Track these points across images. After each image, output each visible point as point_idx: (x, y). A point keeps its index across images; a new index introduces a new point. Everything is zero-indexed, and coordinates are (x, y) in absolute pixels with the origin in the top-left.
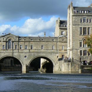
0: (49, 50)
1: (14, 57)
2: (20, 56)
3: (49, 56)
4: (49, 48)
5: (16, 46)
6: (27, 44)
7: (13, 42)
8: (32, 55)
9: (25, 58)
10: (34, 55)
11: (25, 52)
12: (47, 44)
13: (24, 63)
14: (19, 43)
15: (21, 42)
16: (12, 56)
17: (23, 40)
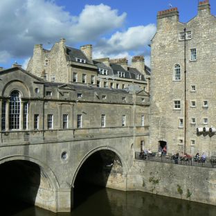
0: (116, 129)
1: (32, 160)
2: (48, 154)
3: (116, 147)
4: (116, 123)
5: (36, 116)
6: (68, 108)
7: (26, 101)
8: (81, 146)
9: (62, 162)
10: (86, 147)
11: (64, 138)
12: (112, 109)
13: (61, 179)
14: (46, 107)
15: (51, 103)
16: (23, 159)
17: (58, 96)
